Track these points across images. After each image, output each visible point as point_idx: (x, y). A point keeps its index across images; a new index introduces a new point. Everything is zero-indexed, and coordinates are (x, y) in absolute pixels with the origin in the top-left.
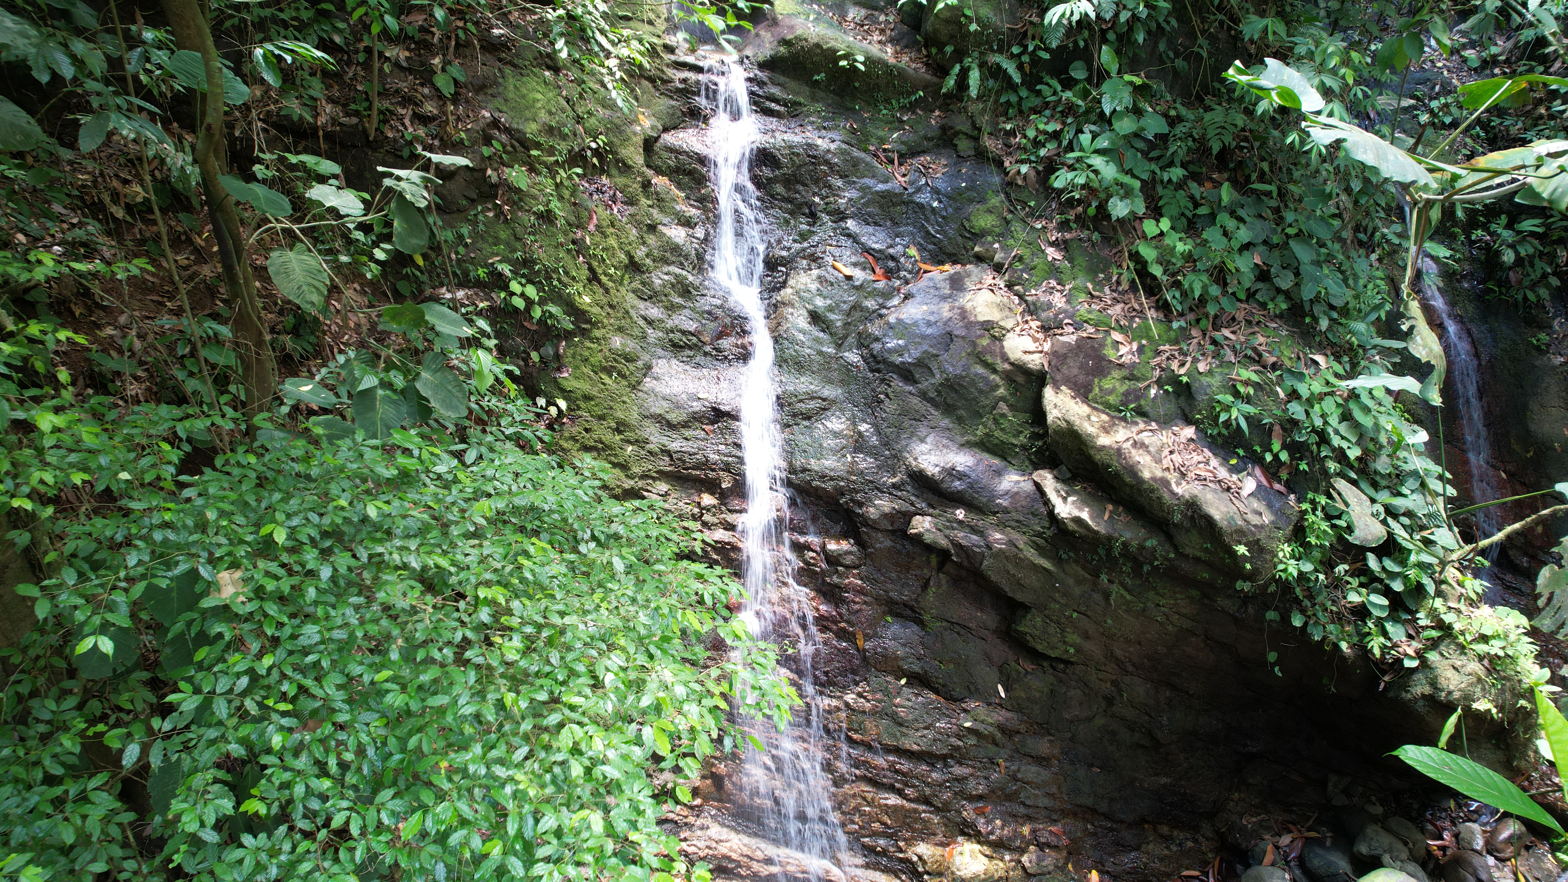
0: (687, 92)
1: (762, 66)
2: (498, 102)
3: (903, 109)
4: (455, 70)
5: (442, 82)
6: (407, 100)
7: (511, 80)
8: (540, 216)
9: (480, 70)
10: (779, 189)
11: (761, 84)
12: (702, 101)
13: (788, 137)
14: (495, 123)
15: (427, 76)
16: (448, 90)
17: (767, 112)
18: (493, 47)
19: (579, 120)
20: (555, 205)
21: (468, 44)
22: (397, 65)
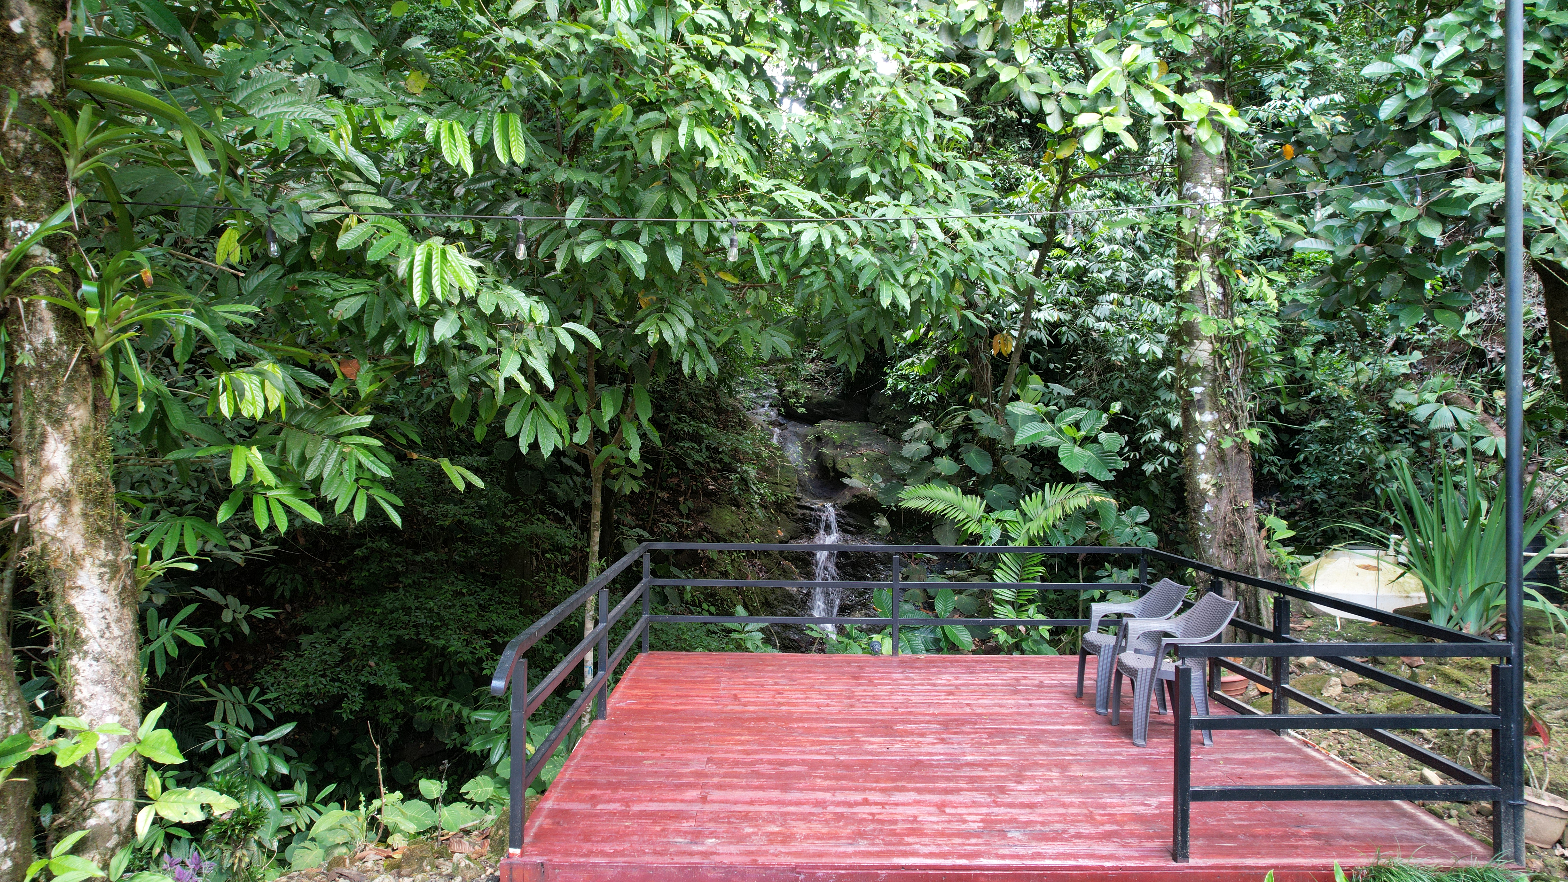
0: (804, 520)
1: (844, 508)
2: (708, 520)
3: (919, 531)
4: (690, 503)
5: (684, 509)
6: (666, 516)
7: (715, 509)
8: (721, 573)
9: (701, 504)
10: (849, 569)
11: (843, 517)
12: (811, 525)
13: (857, 544)
14: (705, 529)
15: (676, 506)
16: (685, 511)
17: (846, 531)
18: (709, 494)
19: (747, 531)
20: (729, 568)
21: (697, 492)
22: (663, 500)
